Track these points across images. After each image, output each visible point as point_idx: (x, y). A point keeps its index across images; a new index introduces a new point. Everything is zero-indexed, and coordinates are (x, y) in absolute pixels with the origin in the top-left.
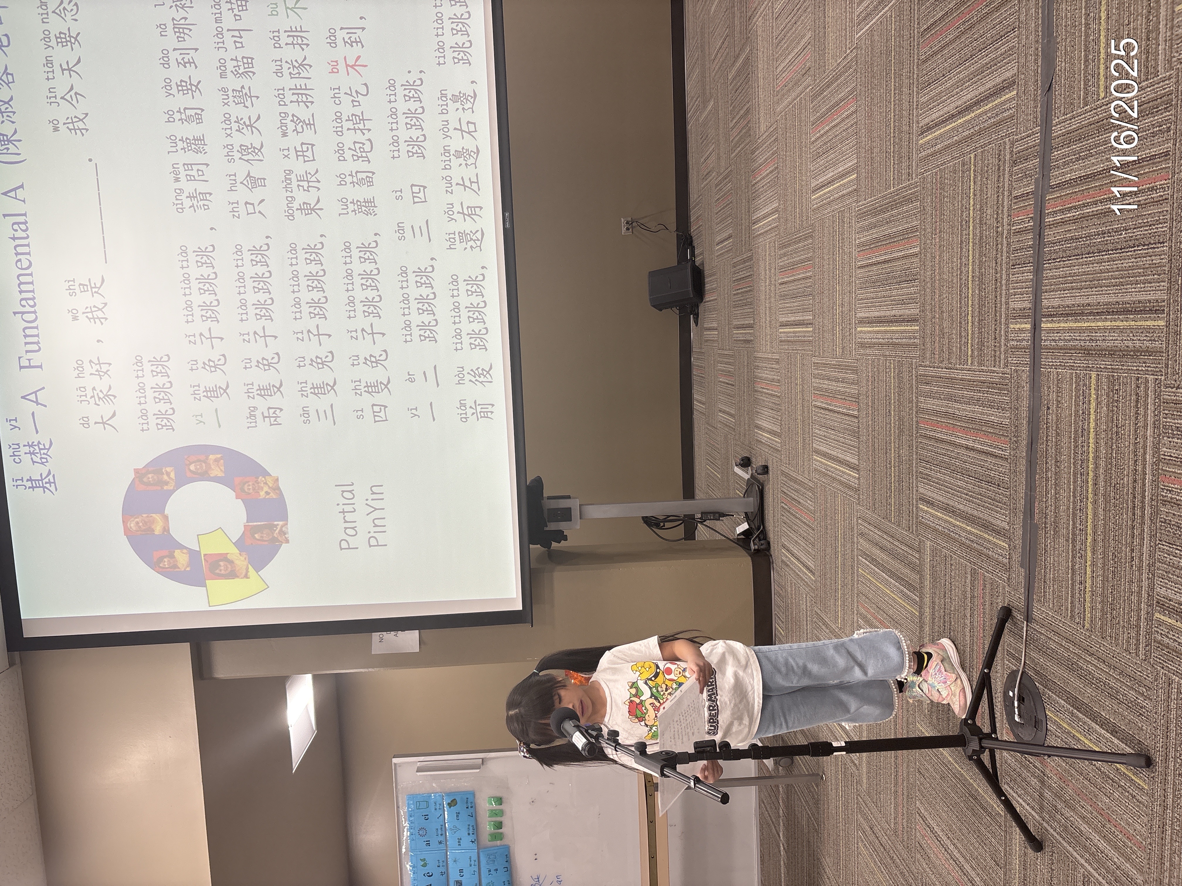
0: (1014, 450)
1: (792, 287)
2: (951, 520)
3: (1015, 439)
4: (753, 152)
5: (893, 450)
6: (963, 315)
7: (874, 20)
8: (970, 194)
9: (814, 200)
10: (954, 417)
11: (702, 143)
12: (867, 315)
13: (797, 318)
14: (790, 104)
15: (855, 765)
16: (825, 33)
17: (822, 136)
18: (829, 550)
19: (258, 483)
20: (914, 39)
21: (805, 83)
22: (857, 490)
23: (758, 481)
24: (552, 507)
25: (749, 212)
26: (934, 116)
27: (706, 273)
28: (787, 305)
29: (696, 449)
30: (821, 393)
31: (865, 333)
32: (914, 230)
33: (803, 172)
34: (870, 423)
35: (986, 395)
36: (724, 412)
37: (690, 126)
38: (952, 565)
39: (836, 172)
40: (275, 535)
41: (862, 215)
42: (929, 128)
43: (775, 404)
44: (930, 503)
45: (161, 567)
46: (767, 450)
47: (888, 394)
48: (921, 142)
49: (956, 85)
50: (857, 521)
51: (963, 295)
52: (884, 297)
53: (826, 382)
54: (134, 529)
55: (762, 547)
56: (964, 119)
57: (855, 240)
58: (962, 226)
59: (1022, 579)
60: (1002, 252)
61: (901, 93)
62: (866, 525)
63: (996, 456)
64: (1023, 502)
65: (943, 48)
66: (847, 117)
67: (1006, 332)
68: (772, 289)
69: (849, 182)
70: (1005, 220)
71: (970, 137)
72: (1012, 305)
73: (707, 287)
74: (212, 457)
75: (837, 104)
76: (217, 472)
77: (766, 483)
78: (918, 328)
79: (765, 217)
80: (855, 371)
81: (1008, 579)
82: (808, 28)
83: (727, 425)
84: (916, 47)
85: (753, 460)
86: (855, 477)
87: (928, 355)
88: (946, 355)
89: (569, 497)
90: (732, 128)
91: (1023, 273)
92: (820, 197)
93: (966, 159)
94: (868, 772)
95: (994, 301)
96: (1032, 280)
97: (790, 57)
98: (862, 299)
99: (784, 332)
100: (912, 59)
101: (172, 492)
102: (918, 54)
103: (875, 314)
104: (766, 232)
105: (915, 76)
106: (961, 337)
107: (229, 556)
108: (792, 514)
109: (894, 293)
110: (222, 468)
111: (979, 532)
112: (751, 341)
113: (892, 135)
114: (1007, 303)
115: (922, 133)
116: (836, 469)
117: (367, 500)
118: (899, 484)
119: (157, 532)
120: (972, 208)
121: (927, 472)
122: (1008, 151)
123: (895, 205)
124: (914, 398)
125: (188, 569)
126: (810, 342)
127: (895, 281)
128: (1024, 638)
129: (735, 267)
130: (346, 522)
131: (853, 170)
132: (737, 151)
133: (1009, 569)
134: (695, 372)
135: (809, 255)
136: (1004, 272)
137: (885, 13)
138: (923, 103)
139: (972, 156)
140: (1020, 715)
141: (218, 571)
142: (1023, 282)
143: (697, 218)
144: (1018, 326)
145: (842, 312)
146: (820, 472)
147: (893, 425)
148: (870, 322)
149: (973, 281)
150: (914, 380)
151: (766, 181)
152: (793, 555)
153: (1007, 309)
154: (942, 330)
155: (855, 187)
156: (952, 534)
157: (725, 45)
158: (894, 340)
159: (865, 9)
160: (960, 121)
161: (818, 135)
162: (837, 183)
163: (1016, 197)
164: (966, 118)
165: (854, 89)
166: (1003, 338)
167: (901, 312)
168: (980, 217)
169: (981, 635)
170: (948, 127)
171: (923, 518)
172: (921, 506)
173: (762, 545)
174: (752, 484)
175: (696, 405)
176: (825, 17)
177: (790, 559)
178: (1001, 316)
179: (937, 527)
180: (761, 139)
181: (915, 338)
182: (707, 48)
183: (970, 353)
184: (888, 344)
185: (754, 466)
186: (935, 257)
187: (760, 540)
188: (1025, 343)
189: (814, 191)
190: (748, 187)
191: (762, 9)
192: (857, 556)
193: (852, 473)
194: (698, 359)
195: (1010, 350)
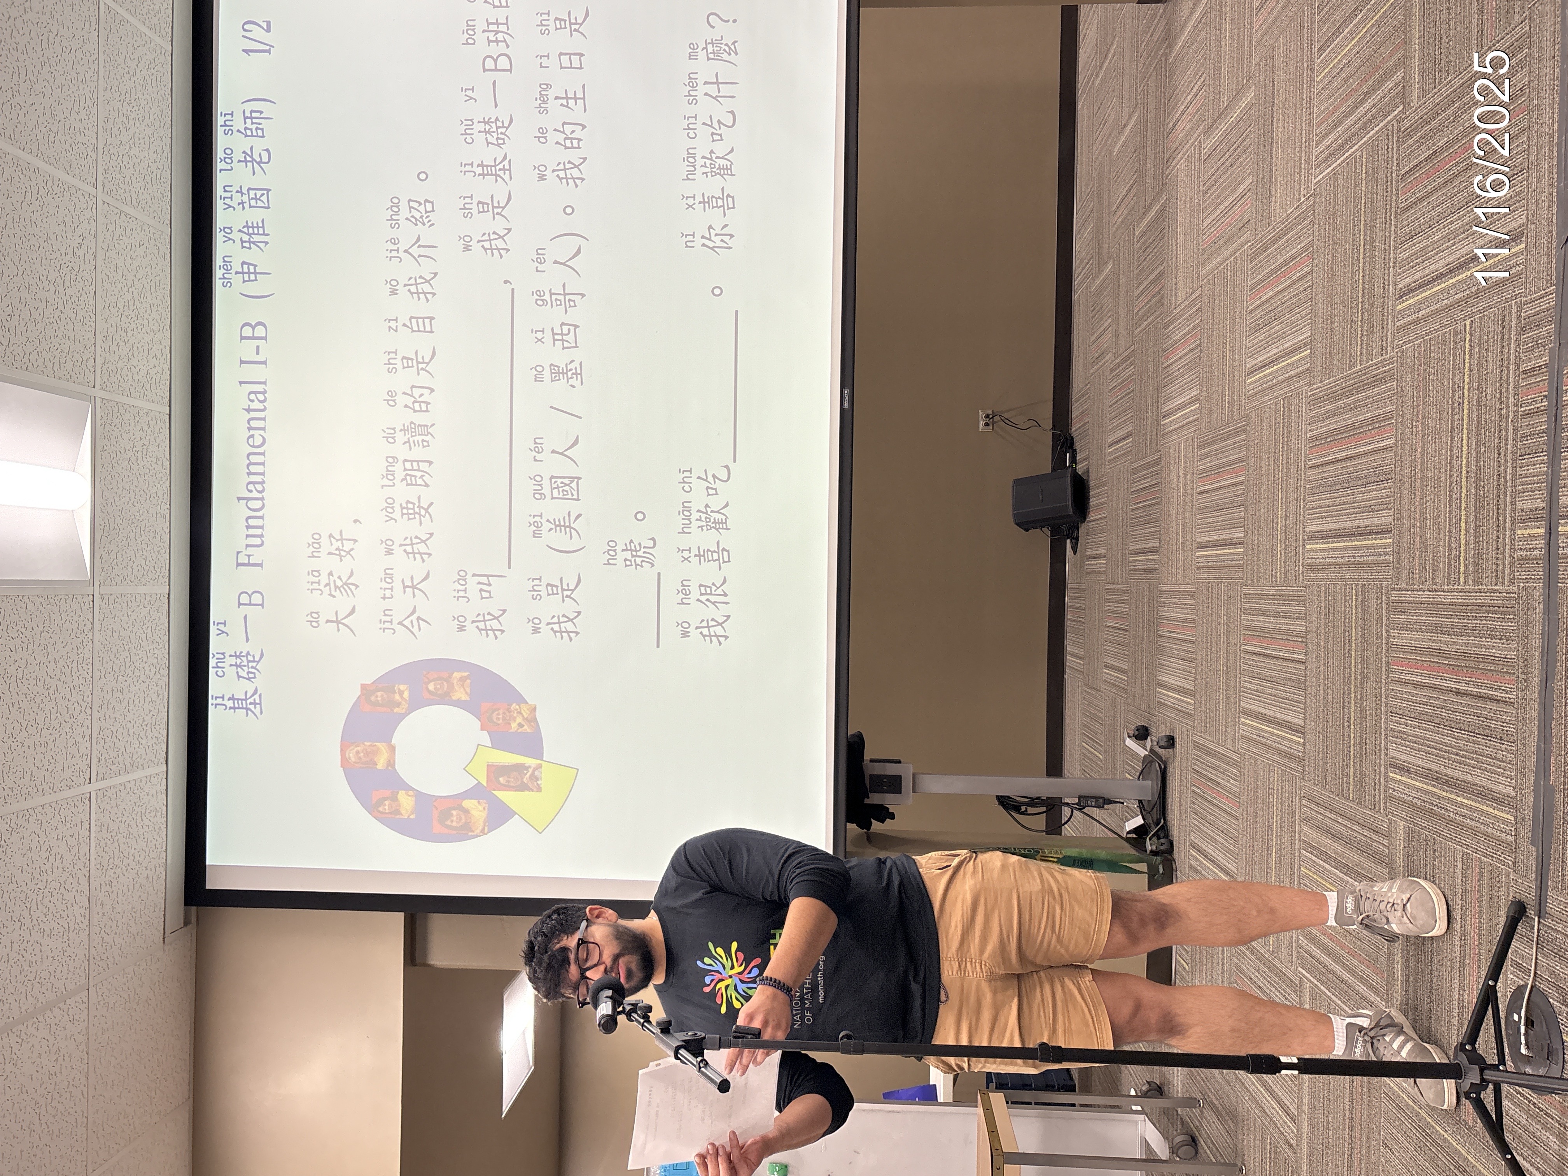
0: (1522, 690)
1: (1214, 496)
2: (1435, 790)
3: (1524, 677)
4: (1167, 325)
5: (1353, 702)
6: (1454, 520)
7: (1339, 162)
8: (1464, 369)
9: (1250, 384)
10: (1440, 653)
11: (1093, 317)
12: (1320, 528)
13: (1221, 537)
14: (1220, 265)
15: (1291, 1146)
16: (1271, 177)
17: (1263, 303)
18: (1258, 845)
19: (510, 712)
20: (1392, 184)
21: (1242, 239)
22: (1301, 760)
23: (1160, 757)
24: (876, 773)
25: (1158, 402)
26: (1416, 277)
27: (1091, 483)
28: (1210, 520)
29: (1067, 721)
30: (1254, 633)
31: (1316, 551)
32: (1388, 416)
33: (1236, 349)
34: (1322, 668)
35: (1484, 622)
36: (1113, 668)
37: (1079, 296)
38: (1435, 850)
39: (1281, 348)
40: (525, 780)
41: (1315, 401)
42: (1409, 291)
43: (1187, 651)
44: (1405, 770)
45: (379, 812)
46: (1172, 715)
47: (1347, 629)
48: (1399, 307)
49: (1447, 238)
50: (1300, 802)
51: (1454, 496)
52: (1344, 503)
53: (1261, 618)
54: (353, 760)
55: (1162, 848)
56: (1457, 278)
57: (1306, 433)
58: (1453, 410)
59: (1532, 861)
60: (1507, 440)
61: (1373, 248)
62: (1312, 806)
63: (1498, 701)
64: (1534, 758)
65: (1431, 193)
66: (1298, 280)
67: (1512, 540)
68: (1187, 500)
69: (1300, 360)
70: (1511, 400)
71: (1465, 300)
72: (1519, 505)
73: (1093, 502)
74: (457, 675)
75: (1286, 263)
76: (460, 694)
77: (1171, 760)
78: (1391, 540)
79: (1180, 408)
80: (1301, 601)
81: (1514, 863)
82: (1248, 171)
83: (1115, 685)
84: (1394, 193)
85: (1153, 730)
86: (1298, 743)
87: (1404, 575)
88: (1429, 575)
89: (899, 762)
90: (1139, 296)
91: (1534, 465)
92: (1258, 380)
93: (1460, 327)
94: (1311, 1155)
95: (1495, 501)
96: (1546, 473)
97: (1222, 207)
98: (1313, 508)
99: (1202, 556)
100: (1388, 207)
101: (403, 716)
102: (1397, 201)
103: (1331, 525)
104: (1182, 426)
105: (1393, 227)
106: (1450, 549)
107: (464, 804)
108: (1206, 800)
109: (1359, 497)
110: (468, 690)
111: (1473, 803)
112: (1155, 569)
113: (1360, 300)
114: (1513, 503)
115: (1401, 297)
116: (1272, 734)
118: (1361, 748)
119: (380, 767)
120: (1466, 387)
121: (1401, 728)
122: (1514, 315)
123: (1360, 387)
124: (1384, 632)
125: (413, 817)
126: (1239, 566)
127: (1360, 483)
128: (1535, 939)
129: (1134, 474)
131: (1305, 345)
132: (1143, 326)
133: (1514, 849)
134: (1069, 616)
135: (1241, 455)
136: (1509, 464)
137: (1354, 152)
138: (1403, 260)
139: (1468, 323)
140: (1528, 1048)
141: (448, 823)
142: (1534, 476)
143: (1082, 413)
144: (1528, 531)
145: (1286, 526)
146: (1249, 740)
147: (1353, 669)
148: (1324, 536)
149: (1467, 478)
150: (1384, 609)
151: (1183, 362)
152: (1206, 857)
153: (1514, 510)
154: (1424, 542)
155: (1306, 366)
156: (1435, 808)
157: (1132, 193)
158: (1358, 559)
159: (1327, 148)
160: (1451, 281)
161: (1258, 302)
162: (1283, 361)
163: (1525, 372)
164: (1460, 277)
165: (1311, 244)
166: (1508, 547)
167: (1367, 522)
168: (1478, 398)
169: (1476, 943)
170: (1435, 289)
171: (1394, 790)
172: (1391, 775)
173: (1162, 844)
174: (1151, 762)
175: (1070, 661)
176: (1272, 158)
177: (1201, 862)
178: (1505, 521)
179: (1415, 801)
180: (1178, 309)
181: (1386, 554)
182: (1106, 197)
183: (1462, 569)
184: (1348, 564)
185: (1154, 738)
186: (1416, 451)
187: (1159, 838)
188: (1537, 552)
189: (1250, 373)
190: (1157, 370)
191: (1185, 150)
192: (1299, 849)
193: (1294, 738)
194: (1075, 598)
195: (1517, 563)
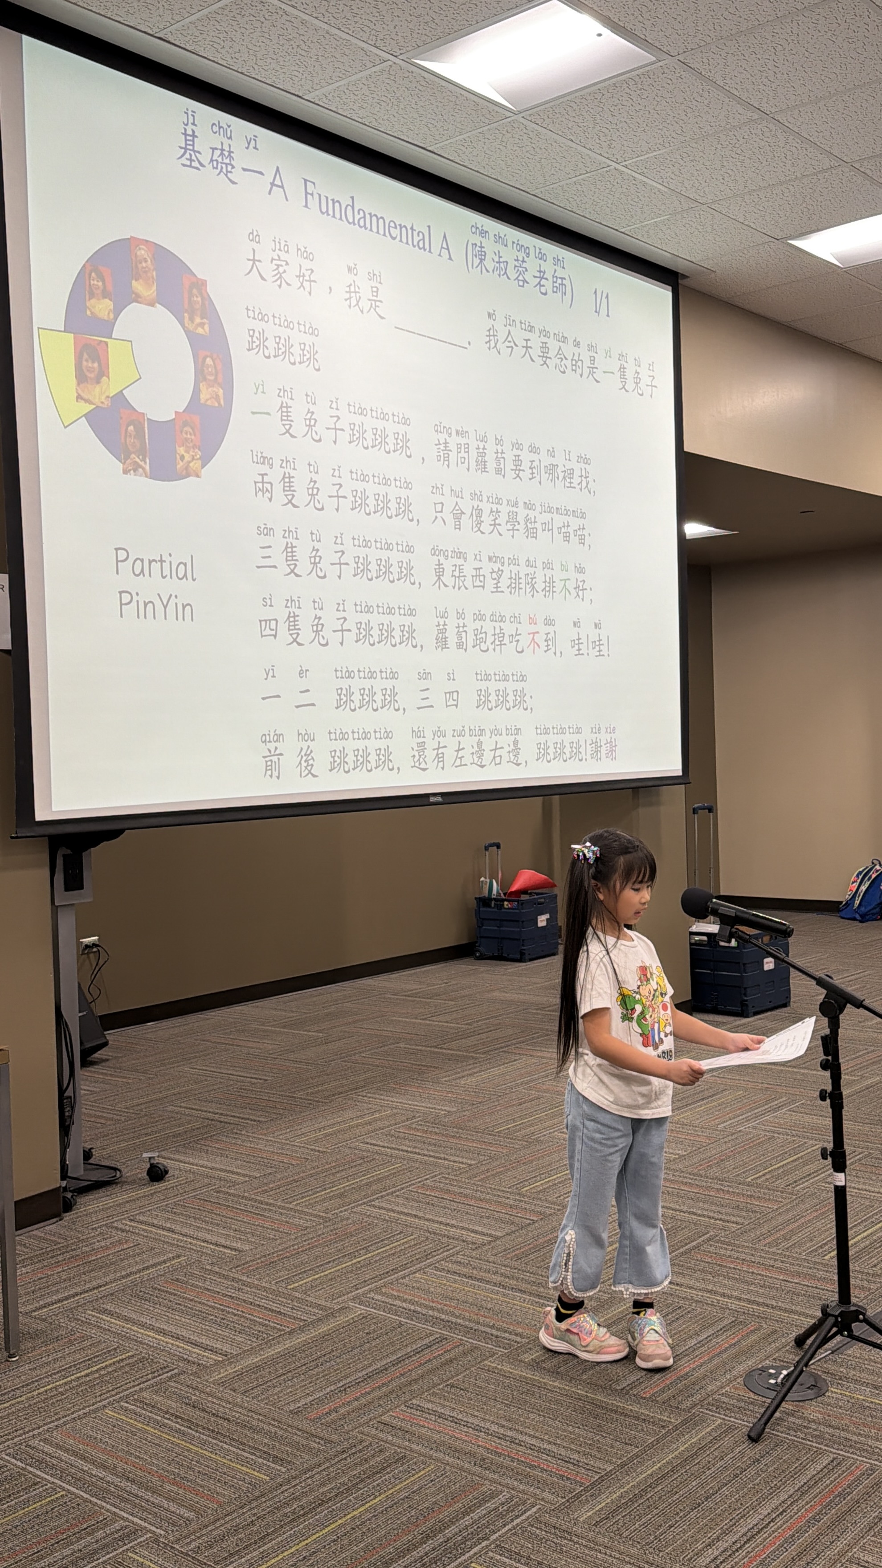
19: (193, 448)
45: (90, 273)
54: (138, 253)
74: (221, 391)
76: (204, 394)
101: (182, 323)
107: (105, 378)
110: (210, 403)
117: (176, 597)
119: (134, 283)
130: (150, 562)
